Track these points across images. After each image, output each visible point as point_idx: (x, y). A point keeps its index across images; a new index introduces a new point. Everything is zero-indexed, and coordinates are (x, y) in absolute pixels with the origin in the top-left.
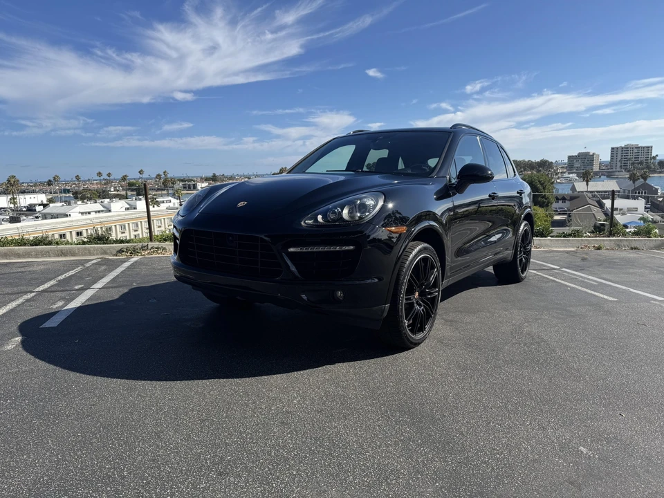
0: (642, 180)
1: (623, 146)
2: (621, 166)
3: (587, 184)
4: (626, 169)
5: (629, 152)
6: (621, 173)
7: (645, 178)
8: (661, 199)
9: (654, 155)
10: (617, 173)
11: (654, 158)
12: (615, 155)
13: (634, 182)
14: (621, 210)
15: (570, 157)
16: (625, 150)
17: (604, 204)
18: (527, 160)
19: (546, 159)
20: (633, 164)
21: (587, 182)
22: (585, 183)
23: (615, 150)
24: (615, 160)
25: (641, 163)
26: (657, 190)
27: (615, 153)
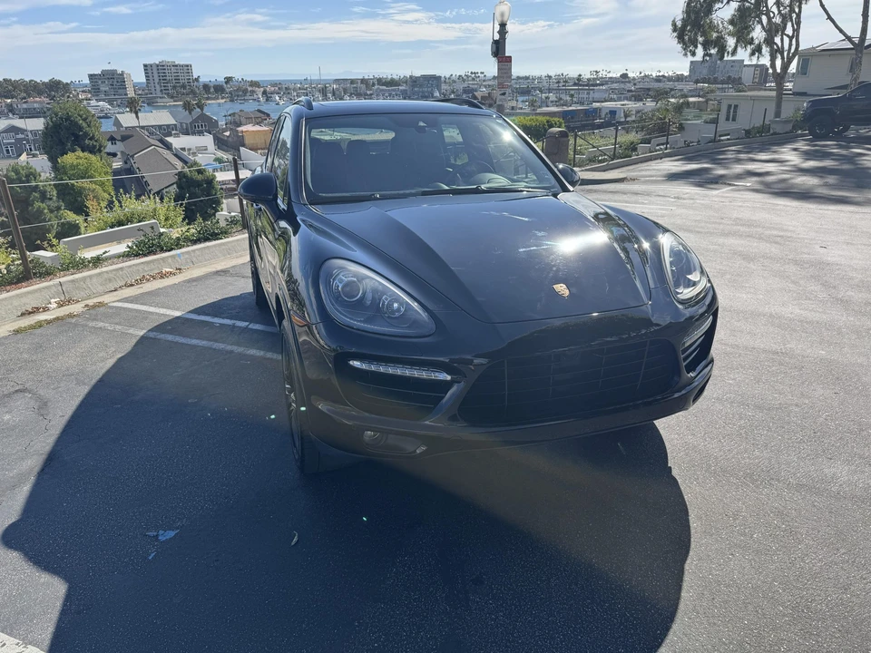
0: (199, 110)
1: (157, 63)
2: (161, 91)
3: (137, 117)
4: (168, 94)
5: (166, 71)
6: (164, 100)
7: (201, 106)
8: (227, 134)
9: (195, 76)
10: (159, 100)
11: (197, 80)
12: (150, 74)
13: (190, 113)
14: (189, 150)
15: (91, 77)
16: (161, 67)
17: (171, 144)
18: (27, 79)
19: (57, 78)
20: (174, 87)
21: (136, 113)
22: (134, 115)
23: (149, 68)
24: (151, 81)
25: (184, 87)
26: (216, 121)
27: (150, 71)
